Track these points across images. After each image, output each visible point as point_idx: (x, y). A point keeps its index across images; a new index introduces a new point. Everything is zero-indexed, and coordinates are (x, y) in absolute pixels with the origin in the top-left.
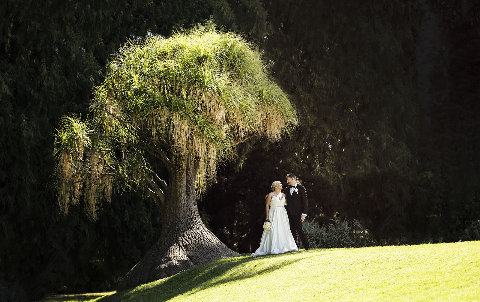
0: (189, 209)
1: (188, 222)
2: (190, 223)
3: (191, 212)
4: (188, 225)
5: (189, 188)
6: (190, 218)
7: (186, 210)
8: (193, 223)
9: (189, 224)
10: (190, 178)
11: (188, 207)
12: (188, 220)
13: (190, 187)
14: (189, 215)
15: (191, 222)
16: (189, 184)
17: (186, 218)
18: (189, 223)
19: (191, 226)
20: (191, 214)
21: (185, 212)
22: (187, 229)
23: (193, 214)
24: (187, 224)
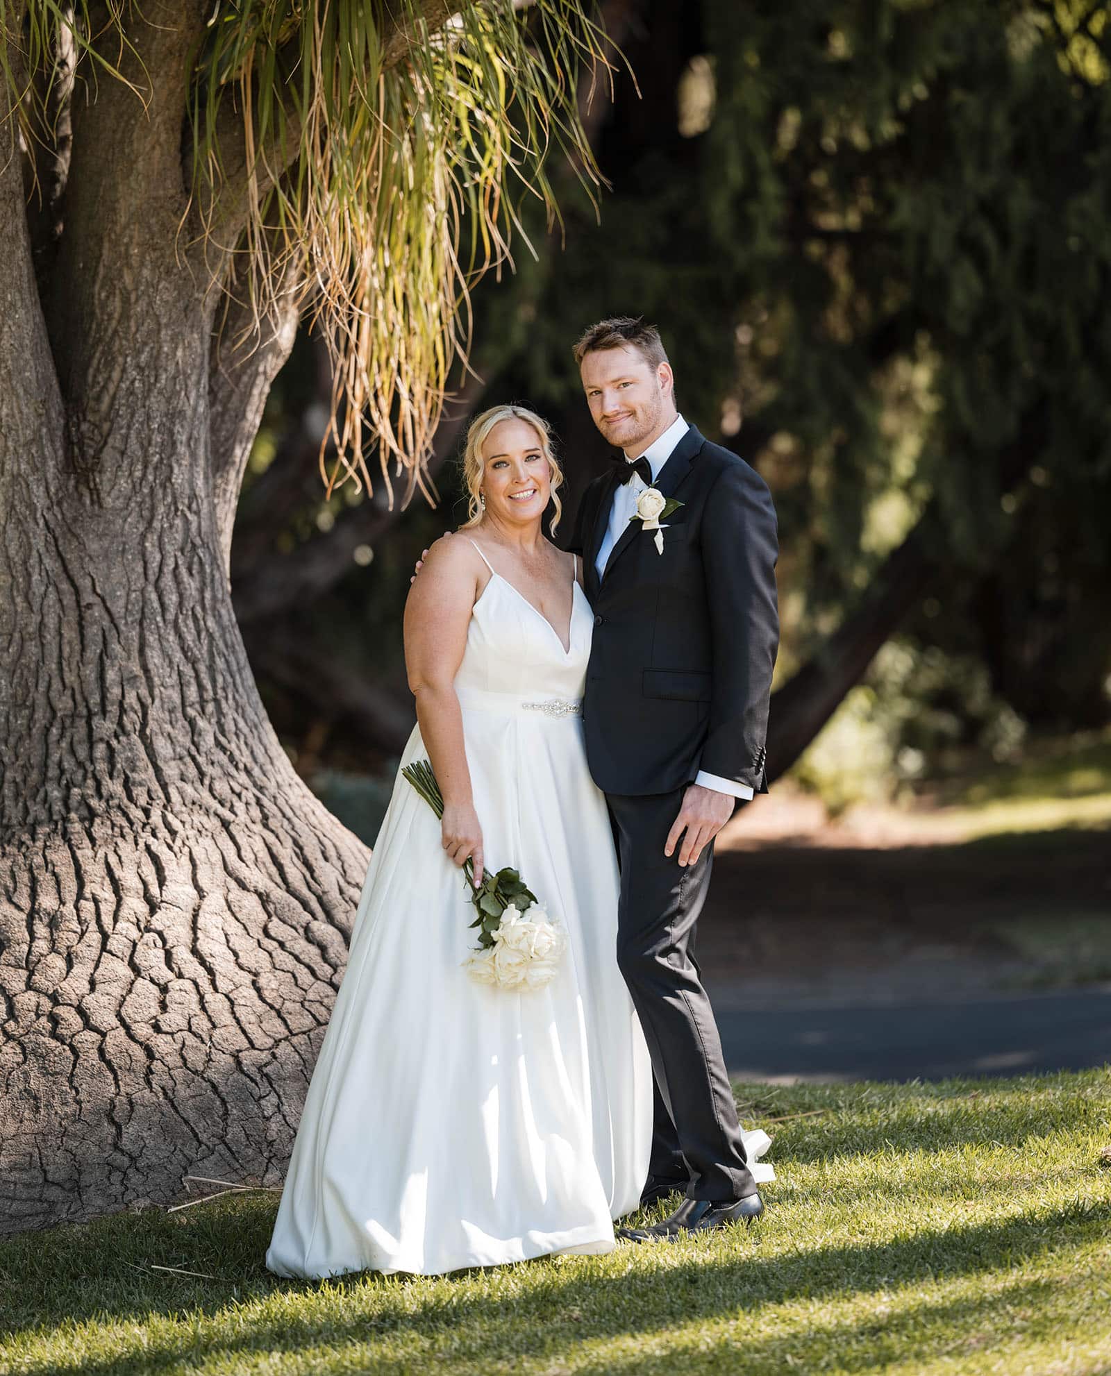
0: (72, 616)
1: (47, 755)
2: (68, 764)
3: (93, 652)
4: (44, 779)
5: (104, 406)
6: (74, 716)
7: (42, 624)
8: (102, 766)
9: (53, 772)
10: (116, 305)
11: (69, 600)
12: (47, 730)
13: (114, 398)
14: (70, 678)
15: (82, 753)
16: (107, 364)
17: (33, 708)
18: (55, 757)
19: (66, 800)
20: (90, 672)
21: (32, 648)
22: (23, 824)
23: (111, 675)
24: (34, 776)
